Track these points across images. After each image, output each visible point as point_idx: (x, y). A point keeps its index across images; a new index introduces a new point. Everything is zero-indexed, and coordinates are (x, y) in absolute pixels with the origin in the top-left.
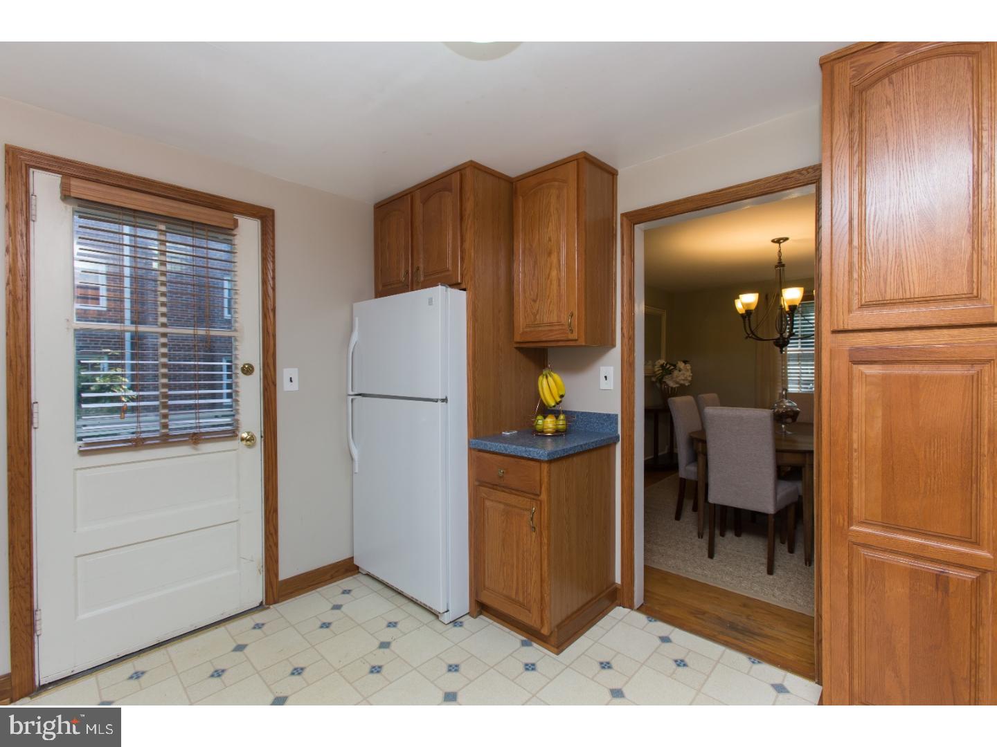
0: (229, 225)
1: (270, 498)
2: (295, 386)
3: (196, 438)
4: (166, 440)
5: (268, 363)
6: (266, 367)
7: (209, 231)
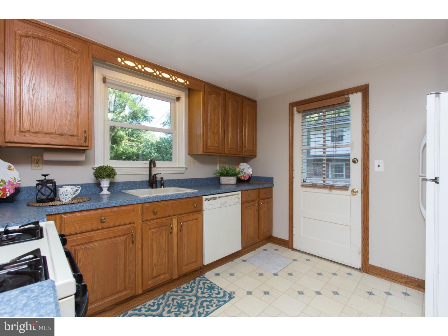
0: (344, 100)
1: (365, 221)
2: (381, 169)
3: (332, 187)
4: (324, 187)
5: (365, 158)
6: (364, 160)
7: (336, 106)
